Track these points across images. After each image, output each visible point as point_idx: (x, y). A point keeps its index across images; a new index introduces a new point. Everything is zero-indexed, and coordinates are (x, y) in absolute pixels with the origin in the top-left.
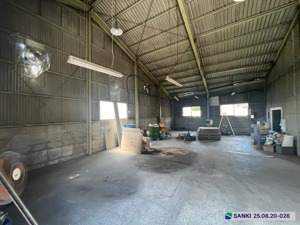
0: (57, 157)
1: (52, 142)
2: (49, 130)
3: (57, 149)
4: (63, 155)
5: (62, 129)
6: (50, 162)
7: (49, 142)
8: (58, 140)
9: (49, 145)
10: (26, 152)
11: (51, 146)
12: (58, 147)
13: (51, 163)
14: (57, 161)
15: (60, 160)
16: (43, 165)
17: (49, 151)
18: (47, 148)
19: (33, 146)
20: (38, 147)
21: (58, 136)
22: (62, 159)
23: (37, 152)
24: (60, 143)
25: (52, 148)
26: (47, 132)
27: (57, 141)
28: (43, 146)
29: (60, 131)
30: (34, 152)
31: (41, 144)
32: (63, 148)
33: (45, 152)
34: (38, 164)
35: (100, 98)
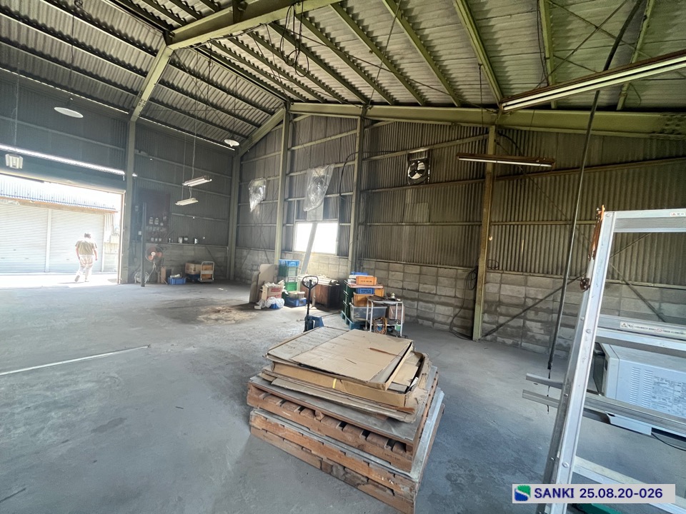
10: (250, 269)
26: (258, 256)
31: (255, 265)
35: (296, 219)
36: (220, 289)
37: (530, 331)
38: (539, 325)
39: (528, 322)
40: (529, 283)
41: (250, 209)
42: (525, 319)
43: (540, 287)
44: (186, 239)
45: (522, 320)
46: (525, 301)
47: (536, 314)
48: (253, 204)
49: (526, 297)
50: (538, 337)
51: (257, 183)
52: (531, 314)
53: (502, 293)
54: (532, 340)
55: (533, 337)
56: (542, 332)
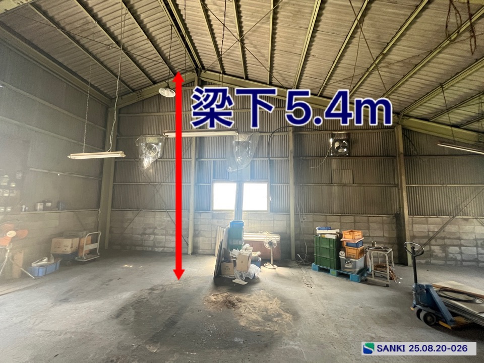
0: (161, 245)
1: (158, 228)
2: (156, 216)
4: (166, 245)
5: (166, 217)
6: (156, 248)
7: (156, 228)
8: (163, 227)
10: (140, 233)
11: (157, 233)
12: (162, 235)
13: (157, 250)
14: (161, 249)
15: (163, 249)
16: (150, 249)
17: (156, 236)
18: (154, 234)
19: (145, 229)
20: (148, 231)
21: (163, 223)
22: (165, 249)
23: (147, 235)
24: (164, 232)
25: (158, 235)
26: (155, 217)
27: (162, 229)
28: (152, 230)
29: (165, 219)
30: (145, 234)
31: (150, 228)
32: (167, 237)
33: (152, 237)
34: (147, 246)
35: (213, 179)
36: (126, 266)
37: (435, 252)
38: (438, 247)
39: (433, 247)
40: (429, 222)
41: (143, 167)
42: (430, 245)
43: (435, 224)
45: (428, 247)
46: (429, 234)
47: (436, 241)
48: (147, 161)
49: (428, 231)
50: (440, 255)
51: (150, 140)
52: (433, 242)
53: (414, 230)
54: (437, 258)
55: (436, 256)
56: (441, 252)
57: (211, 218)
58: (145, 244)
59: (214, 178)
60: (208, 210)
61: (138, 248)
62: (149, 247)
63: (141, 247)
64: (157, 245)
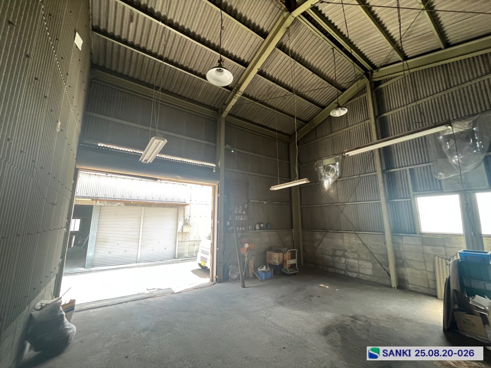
0: (354, 270)
1: (348, 251)
2: (345, 238)
3: (354, 261)
4: (361, 271)
5: (356, 239)
6: (349, 273)
7: (346, 251)
8: (354, 250)
9: (346, 254)
10: (331, 254)
11: (348, 256)
12: (354, 259)
14: (355, 275)
15: (358, 275)
16: (343, 272)
17: (347, 260)
18: (344, 256)
19: (335, 250)
20: (338, 253)
21: (354, 246)
22: (360, 275)
24: (356, 256)
25: (349, 258)
26: (343, 239)
27: (353, 252)
28: (342, 252)
29: (355, 241)
30: (336, 256)
31: (340, 250)
32: (360, 262)
33: (343, 260)
34: (339, 269)
35: (413, 192)
36: (322, 285)
41: (324, 188)
44: (262, 225)
48: (327, 183)
51: (327, 162)
57: (420, 243)
58: (338, 267)
59: (415, 189)
60: (412, 233)
61: (331, 270)
62: (342, 270)
63: (333, 269)
64: (349, 269)
